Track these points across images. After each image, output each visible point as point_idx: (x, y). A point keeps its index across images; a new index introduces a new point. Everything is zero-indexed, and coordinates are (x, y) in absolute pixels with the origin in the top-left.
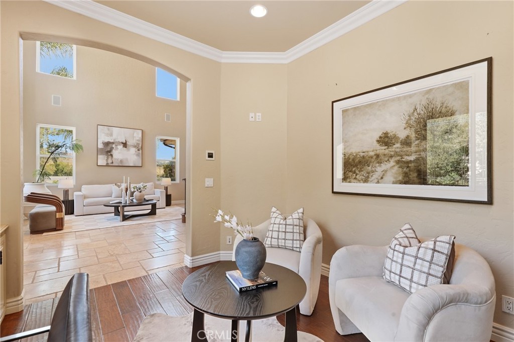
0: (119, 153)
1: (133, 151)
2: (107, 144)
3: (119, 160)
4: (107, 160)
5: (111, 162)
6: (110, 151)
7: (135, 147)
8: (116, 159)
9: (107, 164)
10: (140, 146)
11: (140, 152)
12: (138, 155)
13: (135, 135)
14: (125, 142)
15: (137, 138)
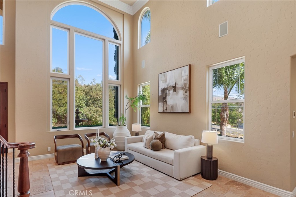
0: (171, 98)
1: (181, 93)
2: (164, 90)
3: (171, 106)
4: (163, 107)
5: (166, 109)
6: (165, 98)
7: (183, 88)
8: (169, 105)
9: (164, 111)
10: (188, 86)
11: (188, 94)
12: (185, 99)
13: (183, 74)
14: (174, 85)
15: (185, 78)
